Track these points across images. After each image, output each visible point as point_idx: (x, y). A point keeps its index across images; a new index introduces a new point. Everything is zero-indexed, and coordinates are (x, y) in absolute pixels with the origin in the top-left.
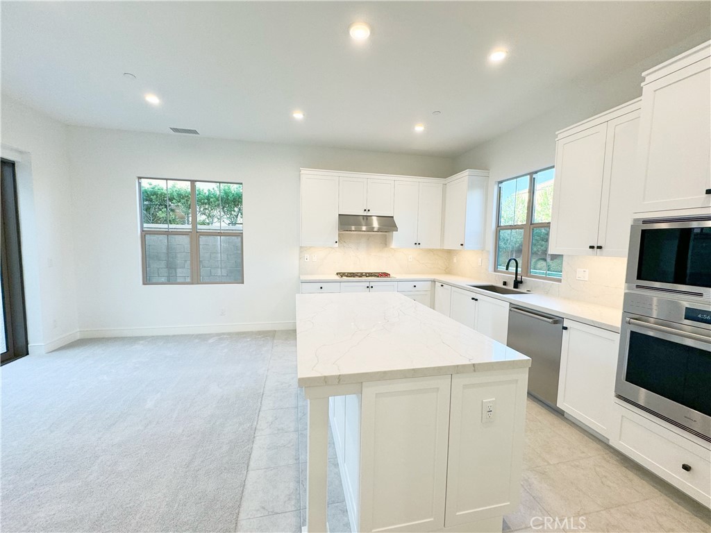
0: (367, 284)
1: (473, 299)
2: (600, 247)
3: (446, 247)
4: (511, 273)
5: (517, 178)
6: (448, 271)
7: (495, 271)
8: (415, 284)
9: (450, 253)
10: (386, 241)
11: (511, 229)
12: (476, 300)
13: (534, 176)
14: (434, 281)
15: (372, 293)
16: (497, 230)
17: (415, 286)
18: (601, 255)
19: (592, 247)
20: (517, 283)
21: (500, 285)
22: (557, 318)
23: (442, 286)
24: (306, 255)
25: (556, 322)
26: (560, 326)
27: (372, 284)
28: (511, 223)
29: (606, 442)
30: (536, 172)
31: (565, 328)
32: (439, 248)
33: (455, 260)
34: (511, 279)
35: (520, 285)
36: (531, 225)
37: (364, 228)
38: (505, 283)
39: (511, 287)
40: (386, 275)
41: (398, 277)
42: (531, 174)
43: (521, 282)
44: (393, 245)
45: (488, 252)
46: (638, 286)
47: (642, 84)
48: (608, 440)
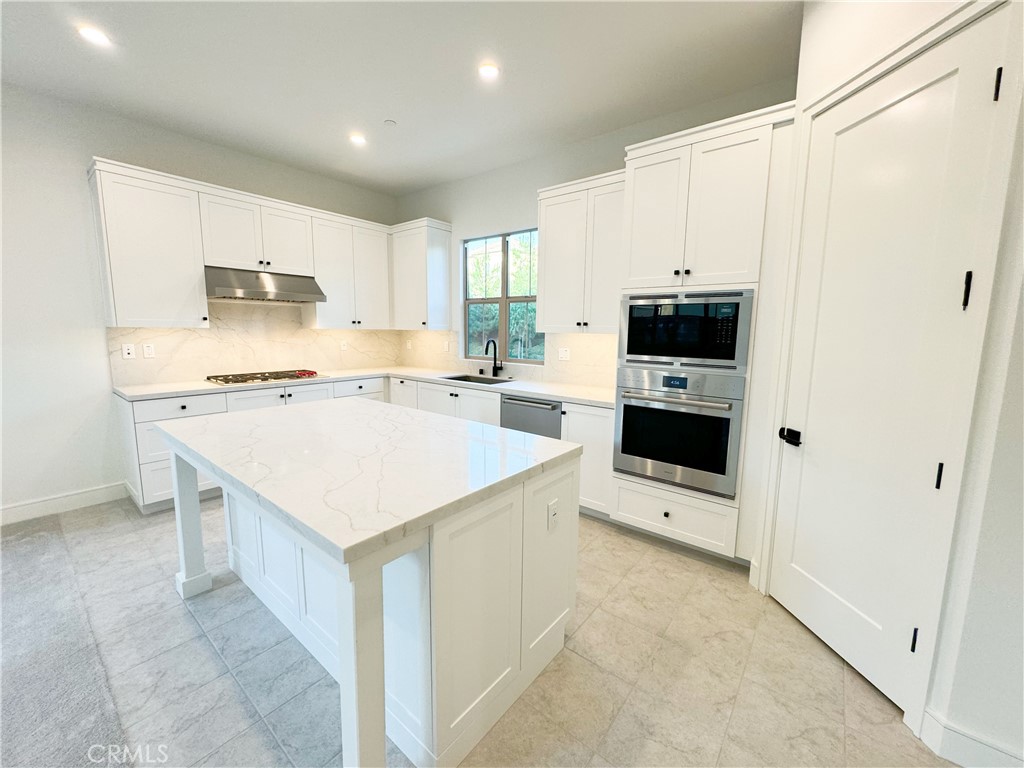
0: (281, 391)
1: (451, 395)
2: (585, 324)
3: (398, 327)
4: (489, 359)
5: (486, 238)
6: (400, 362)
7: (466, 357)
8: (360, 383)
9: (400, 335)
10: (301, 318)
11: (484, 303)
12: (457, 395)
13: (508, 238)
14: (387, 377)
15: (291, 406)
16: (465, 303)
17: (361, 387)
18: (587, 332)
19: (579, 324)
20: (497, 370)
21: (477, 374)
22: (555, 404)
23: (402, 382)
24: (125, 347)
25: (554, 408)
26: (558, 411)
27: (289, 391)
28: (482, 296)
29: (605, 518)
30: (509, 235)
31: (564, 413)
32: (387, 327)
33: (409, 345)
34: (489, 365)
35: (500, 372)
36: (506, 299)
37: (240, 293)
38: (481, 372)
39: (489, 375)
40: (311, 374)
41: (333, 375)
42: (505, 236)
43: (501, 368)
44: (318, 324)
45: (457, 332)
46: (628, 361)
47: (626, 159)
48: (608, 515)
